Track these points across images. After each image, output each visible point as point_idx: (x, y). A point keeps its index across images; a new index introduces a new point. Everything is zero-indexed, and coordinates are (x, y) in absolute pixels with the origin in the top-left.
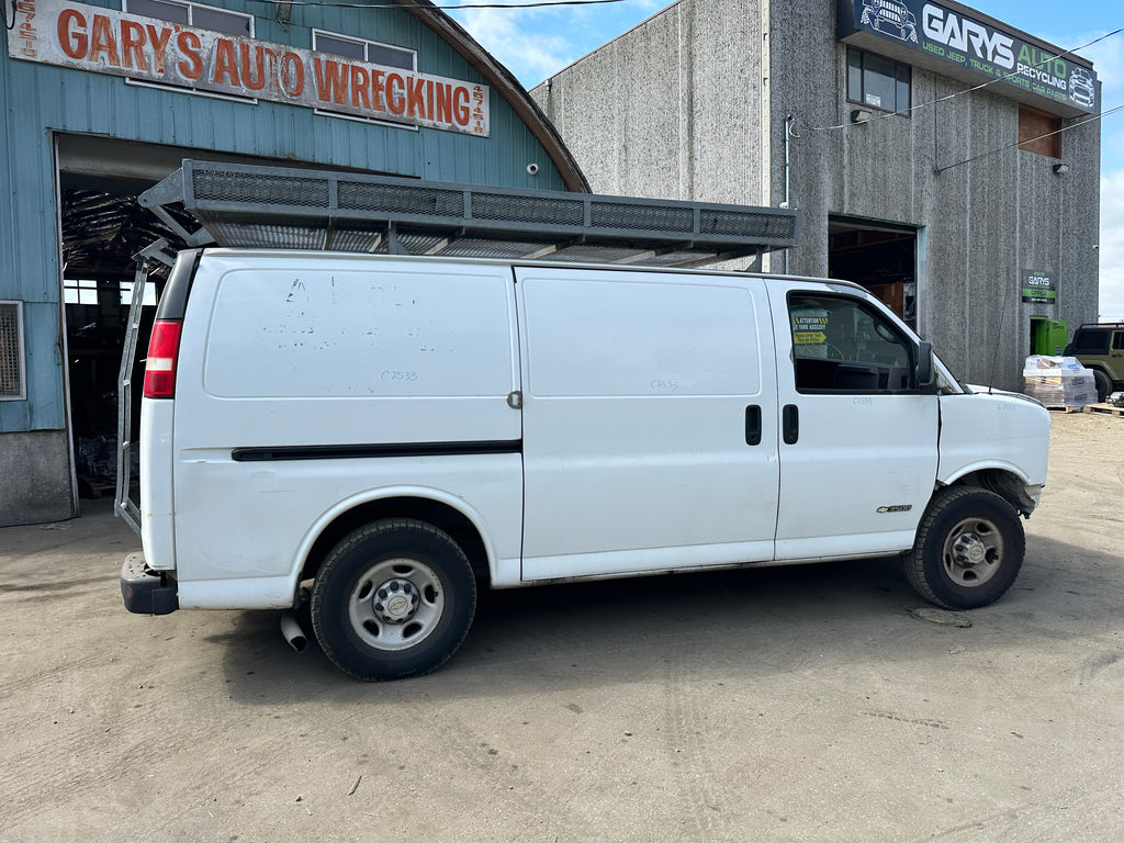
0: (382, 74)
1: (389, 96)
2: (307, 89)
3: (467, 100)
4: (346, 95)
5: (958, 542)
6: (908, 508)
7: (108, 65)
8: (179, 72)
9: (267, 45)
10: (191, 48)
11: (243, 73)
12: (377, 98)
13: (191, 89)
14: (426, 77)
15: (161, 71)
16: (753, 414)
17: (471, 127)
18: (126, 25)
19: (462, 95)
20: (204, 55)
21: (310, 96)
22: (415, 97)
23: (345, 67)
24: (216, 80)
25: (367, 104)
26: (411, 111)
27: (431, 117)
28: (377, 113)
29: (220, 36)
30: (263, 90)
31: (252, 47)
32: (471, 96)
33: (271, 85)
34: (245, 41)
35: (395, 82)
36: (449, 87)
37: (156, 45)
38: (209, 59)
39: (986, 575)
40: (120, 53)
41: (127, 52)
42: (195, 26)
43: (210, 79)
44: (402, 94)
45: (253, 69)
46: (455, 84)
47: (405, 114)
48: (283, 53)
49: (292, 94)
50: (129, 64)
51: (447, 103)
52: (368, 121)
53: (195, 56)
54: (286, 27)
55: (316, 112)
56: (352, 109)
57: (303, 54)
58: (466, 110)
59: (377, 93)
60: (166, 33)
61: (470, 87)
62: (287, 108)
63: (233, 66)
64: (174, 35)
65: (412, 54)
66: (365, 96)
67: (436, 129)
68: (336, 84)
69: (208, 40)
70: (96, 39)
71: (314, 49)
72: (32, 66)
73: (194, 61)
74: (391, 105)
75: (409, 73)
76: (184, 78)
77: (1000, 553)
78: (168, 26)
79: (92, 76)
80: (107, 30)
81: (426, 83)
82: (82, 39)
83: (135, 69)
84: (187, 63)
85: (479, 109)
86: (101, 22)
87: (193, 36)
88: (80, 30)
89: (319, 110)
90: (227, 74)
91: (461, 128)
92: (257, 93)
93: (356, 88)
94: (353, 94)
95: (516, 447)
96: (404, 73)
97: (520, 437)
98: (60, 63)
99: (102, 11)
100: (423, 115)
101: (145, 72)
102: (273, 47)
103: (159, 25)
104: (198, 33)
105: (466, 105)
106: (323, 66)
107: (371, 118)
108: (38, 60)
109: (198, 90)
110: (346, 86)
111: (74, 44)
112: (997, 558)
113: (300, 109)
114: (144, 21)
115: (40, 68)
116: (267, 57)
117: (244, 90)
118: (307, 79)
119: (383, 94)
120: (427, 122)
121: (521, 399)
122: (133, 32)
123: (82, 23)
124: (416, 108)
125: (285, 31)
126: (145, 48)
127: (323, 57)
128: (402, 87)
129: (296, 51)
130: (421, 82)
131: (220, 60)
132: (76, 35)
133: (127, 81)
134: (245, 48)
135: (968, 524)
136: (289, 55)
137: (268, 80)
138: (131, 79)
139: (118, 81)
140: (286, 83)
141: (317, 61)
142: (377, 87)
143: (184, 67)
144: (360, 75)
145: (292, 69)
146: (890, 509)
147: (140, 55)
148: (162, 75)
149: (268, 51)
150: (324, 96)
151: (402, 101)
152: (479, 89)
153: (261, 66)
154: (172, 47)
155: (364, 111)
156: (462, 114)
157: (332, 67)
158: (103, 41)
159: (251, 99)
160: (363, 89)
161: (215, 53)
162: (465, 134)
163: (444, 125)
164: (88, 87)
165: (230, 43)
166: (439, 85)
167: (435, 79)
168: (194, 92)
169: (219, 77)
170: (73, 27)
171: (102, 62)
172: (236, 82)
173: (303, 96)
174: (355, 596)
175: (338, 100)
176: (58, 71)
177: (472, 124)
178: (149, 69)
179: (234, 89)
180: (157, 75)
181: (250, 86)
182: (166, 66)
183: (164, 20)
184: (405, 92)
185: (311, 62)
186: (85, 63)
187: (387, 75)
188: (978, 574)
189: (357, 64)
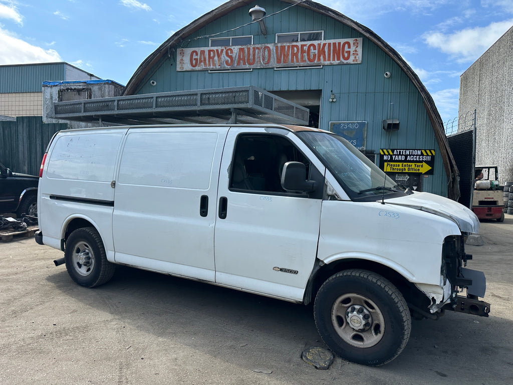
0: (306, 45)
1: (308, 55)
2: (272, 60)
3: (349, 47)
4: (289, 59)
5: (350, 309)
6: (296, 272)
7: (203, 67)
8: (225, 64)
9: (257, 46)
10: (230, 54)
11: (247, 60)
12: (302, 57)
13: (229, 70)
14: (327, 41)
15: (220, 65)
16: (204, 200)
17: (351, 61)
18: (210, 51)
19: (346, 46)
20: (234, 56)
21: (273, 63)
22: (322, 52)
23: (289, 46)
24: (237, 65)
25: (297, 61)
26: (319, 59)
27: (329, 60)
28: (302, 64)
29: (240, 47)
30: (255, 65)
31: (251, 48)
32: (352, 45)
33: (257, 62)
34: (249, 46)
35: (312, 48)
36: (339, 43)
37: (219, 56)
38: (236, 57)
39: (369, 342)
40: (207, 62)
41: (209, 61)
42: (232, 45)
43: (236, 64)
44: (315, 52)
45: (251, 57)
46: (342, 41)
47: (316, 61)
48: (263, 48)
49: (265, 64)
50: (210, 65)
51: (338, 51)
52: (298, 68)
53: (231, 57)
54: (265, 36)
55: (275, 69)
56: (291, 64)
57: (271, 46)
58: (349, 52)
59: (303, 55)
60: (222, 50)
61: (351, 41)
62: (264, 70)
63: (244, 57)
64: (225, 50)
65: (322, 32)
66: (297, 57)
67: (332, 65)
68: (284, 55)
69: (236, 49)
70: (200, 59)
71: (276, 42)
72: (183, 73)
73: (231, 59)
74: (309, 59)
75: (319, 42)
76: (226, 66)
77: (382, 329)
78: (223, 48)
79: (199, 72)
80: (204, 54)
81: (327, 44)
82: (196, 60)
83: (212, 67)
84: (228, 60)
85: (356, 51)
86: (203, 52)
87: (231, 49)
88: (196, 57)
89: (277, 68)
90: (241, 61)
91: (345, 62)
92: (252, 67)
93: (293, 54)
94: (292, 57)
95: (111, 204)
96: (316, 43)
97: (113, 200)
98: (190, 70)
99: (202, 49)
100: (325, 60)
101: (214, 67)
102: (259, 46)
103: (220, 48)
104: (232, 48)
105: (349, 50)
106: (279, 49)
107: (300, 67)
108: (184, 70)
109: (231, 70)
110: (288, 55)
111: (194, 62)
112: (380, 332)
113: (269, 69)
114: (215, 48)
115: (185, 73)
116: (257, 51)
117: (247, 66)
118: (272, 56)
119: (305, 54)
120: (327, 63)
121: (114, 184)
122: (212, 53)
123: (197, 54)
124: (322, 57)
125: (266, 38)
126: (215, 58)
127: (279, 45)
128: (315, 49)
129: (269, 45)
130: (325, 45)
131: (239, 56)
132: (195, 59)
133: (209, 72)
134: (249, 49)
135: (355, 298)
136: (266, 47)
137: (256, 60)
138: (211, 71)
139: (206, 72)
140: (263, 60)
141: (277, 47)
142: (303, 52)
143: (227, 62)
144: (295, 48)
145: (266, 53)
146: (281, 270)
147: (213, 61)
148: (219, 67)
149: (258, 48)
150: (279, 61)
151: (315, 55)
152: (356, 40)
153: (254, 55)
154: (224, 55)
155: (296, 64)
156: (346, 55)
157: (283, 48)
158: (202, 59)
159: (250, 69)
160: (296, 55)
161: (238, 54)
162: (347, 64)
163: (336, 62)
164: (198, 76)
165: (244, 48)
166: (334, 44)
167: (332, 41)
168: (230, 71)
169: (239, 63)
170: (195, 57)
171: (201, 67)
172: (244, 64)
173: (270, 64)
174: (75, 251)
175: (284, 62)
176: (190, 72)
177: (352, 58)
178: (215, 66)
179: (244, 67)
180: (218, 67)
181: (250, 64)
182: (221, 63)
183: (221, 46)
184: (316, 51)
185: (274, 48)
186: (197, 68)
187: (308, 46)
188: (364, 338)
189: (295, 44)
